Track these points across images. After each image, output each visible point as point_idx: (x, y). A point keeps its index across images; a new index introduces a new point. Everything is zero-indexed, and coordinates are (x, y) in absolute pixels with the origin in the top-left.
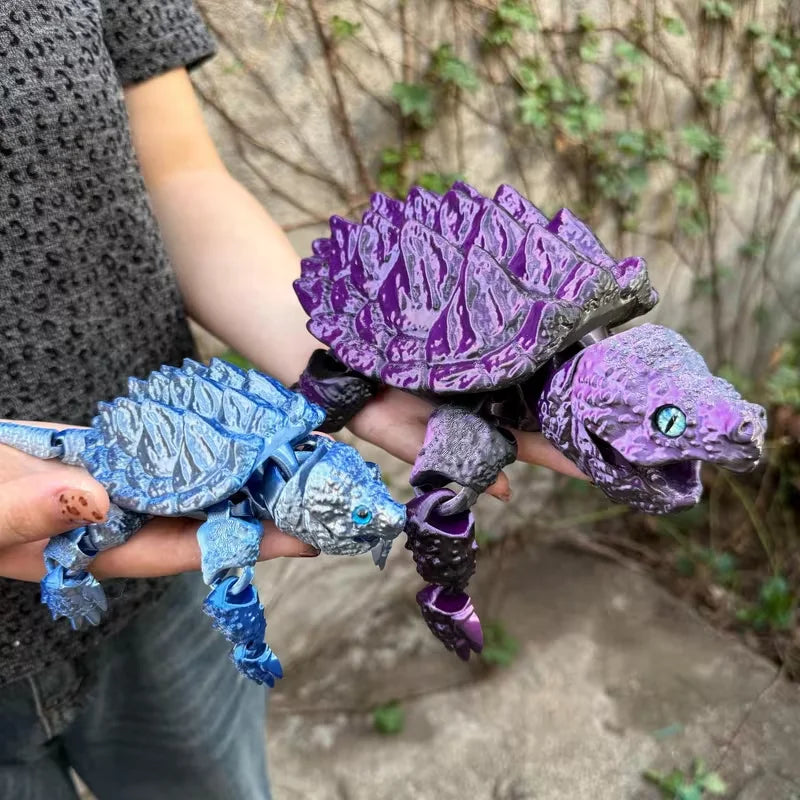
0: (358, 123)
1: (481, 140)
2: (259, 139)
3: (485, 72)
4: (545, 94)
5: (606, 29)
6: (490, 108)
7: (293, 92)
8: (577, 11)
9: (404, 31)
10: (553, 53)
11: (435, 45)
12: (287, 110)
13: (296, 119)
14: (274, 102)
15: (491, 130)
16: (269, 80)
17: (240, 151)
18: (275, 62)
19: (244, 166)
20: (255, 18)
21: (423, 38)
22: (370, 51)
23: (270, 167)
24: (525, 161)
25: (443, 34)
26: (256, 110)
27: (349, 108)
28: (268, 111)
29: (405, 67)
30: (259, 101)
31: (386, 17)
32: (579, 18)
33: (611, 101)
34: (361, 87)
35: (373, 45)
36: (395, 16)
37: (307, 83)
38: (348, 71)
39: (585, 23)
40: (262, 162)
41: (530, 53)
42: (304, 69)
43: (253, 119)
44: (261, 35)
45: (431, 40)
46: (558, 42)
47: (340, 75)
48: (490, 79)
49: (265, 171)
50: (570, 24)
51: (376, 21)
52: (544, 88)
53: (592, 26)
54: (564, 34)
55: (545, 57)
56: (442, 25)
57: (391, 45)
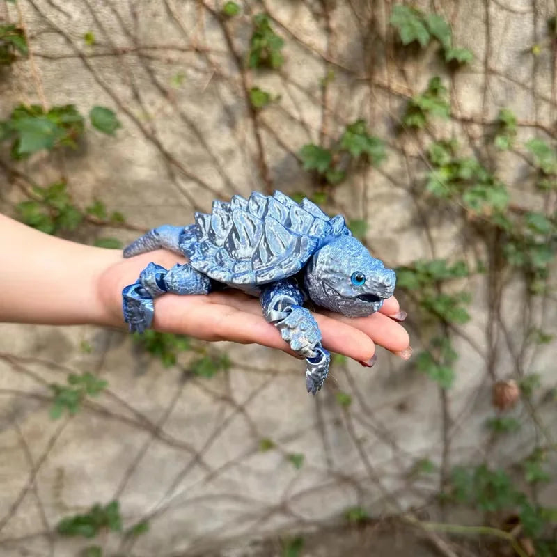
0: (275, 170)
1: (390, 199)
2: (189, 170)
3: (398, 145)
4: (455, 170)
5: (530, 126)
6: (402, 174)
7: (221, 141)
8: (501, 108)
9: (324, 107)
10: (471, 139)
11: (353, 119)
12: (215, 153)
13: (222, 161)
14: (204, 145)
15: (401, 192)
16: (202, 128)
17: (172, 176)
18: (209, 116)
19: (173, 186)
20: (195, 82)
21: (341, 114)
22: (292, 118)
23: (196, 191)
24: (433, 220)
25: (361, 112)
26: (189, 149)
27: (268, 158)
28: (199, 150)
29: (322, 134)
30: (192, 142)
31: (309, 93)
32: (501, 113)
33: (529, 184)
34: (280, 144)
35: (296, 114)
36: (318, 94)
37: (233, 135)
38: (270, 131)
39: (505, 119)
40: (189, 186)
41: (448, 136)
42: (232, 124)
43: (185, 154)
44: (199, 96)
45: (349, 115)
46: (477, 130)
47: (263, 133)
48: (403, 152)
49: (191, 194)
50: (492, 116)
51: (300, 95)
52: (455, 165)
53: (513, 120)
54: (484, 124)
55: (461, 141)
56: (362, 104)
57: (312, 116)
